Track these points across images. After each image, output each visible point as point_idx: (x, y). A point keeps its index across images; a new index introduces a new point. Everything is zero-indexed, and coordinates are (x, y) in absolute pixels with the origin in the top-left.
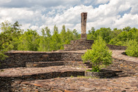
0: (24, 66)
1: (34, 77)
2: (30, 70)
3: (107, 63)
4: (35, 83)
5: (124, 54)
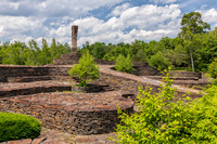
0: (5, 81)
1: (14, 93)
3: (94, 78)
4: (15, 99)
5: (113, 69)
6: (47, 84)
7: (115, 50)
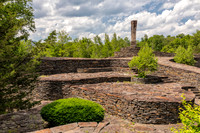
2: (80, 75)
4: (83, 87)
5: (173, 61)
6: (109, 74)
7: (174, 42)
